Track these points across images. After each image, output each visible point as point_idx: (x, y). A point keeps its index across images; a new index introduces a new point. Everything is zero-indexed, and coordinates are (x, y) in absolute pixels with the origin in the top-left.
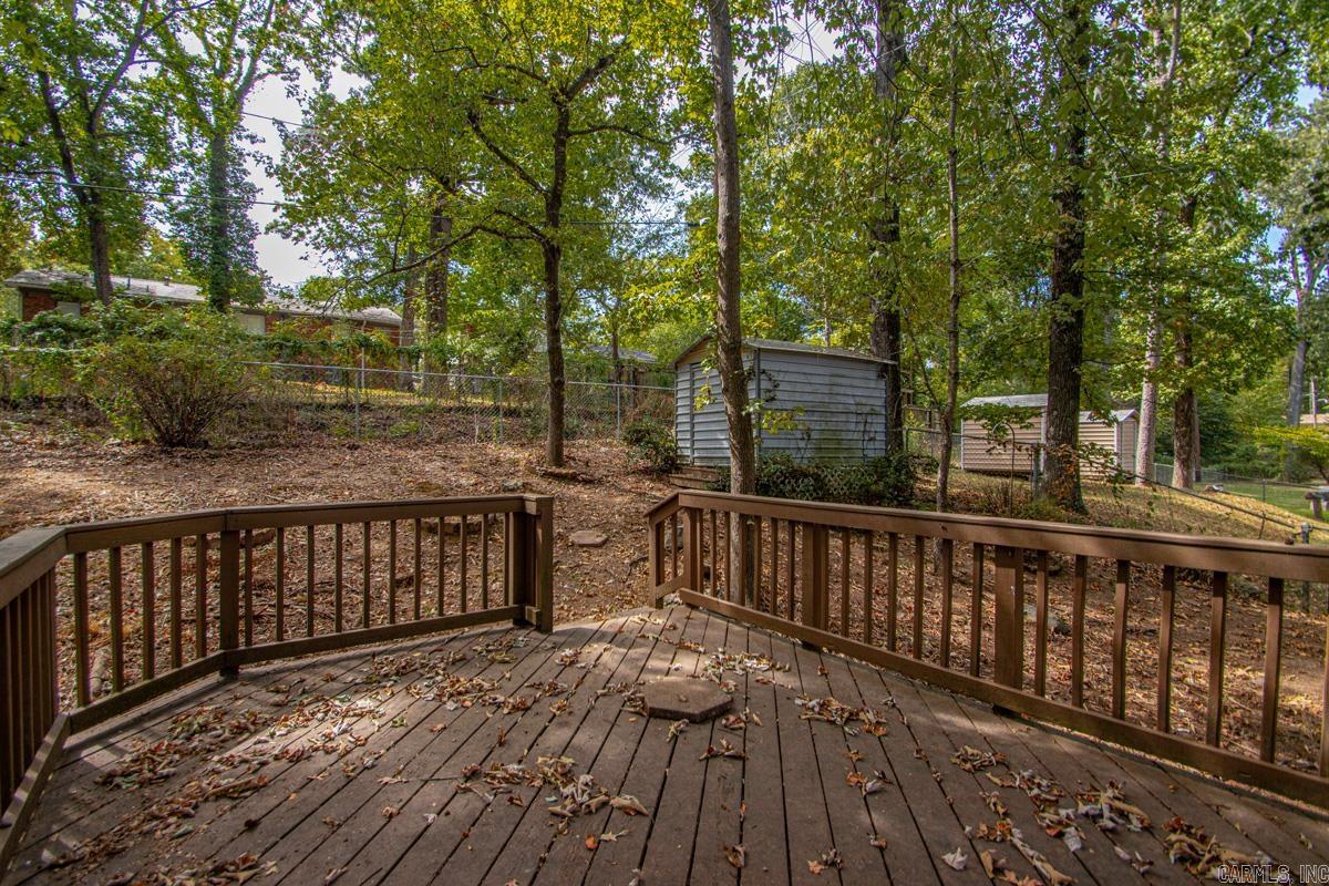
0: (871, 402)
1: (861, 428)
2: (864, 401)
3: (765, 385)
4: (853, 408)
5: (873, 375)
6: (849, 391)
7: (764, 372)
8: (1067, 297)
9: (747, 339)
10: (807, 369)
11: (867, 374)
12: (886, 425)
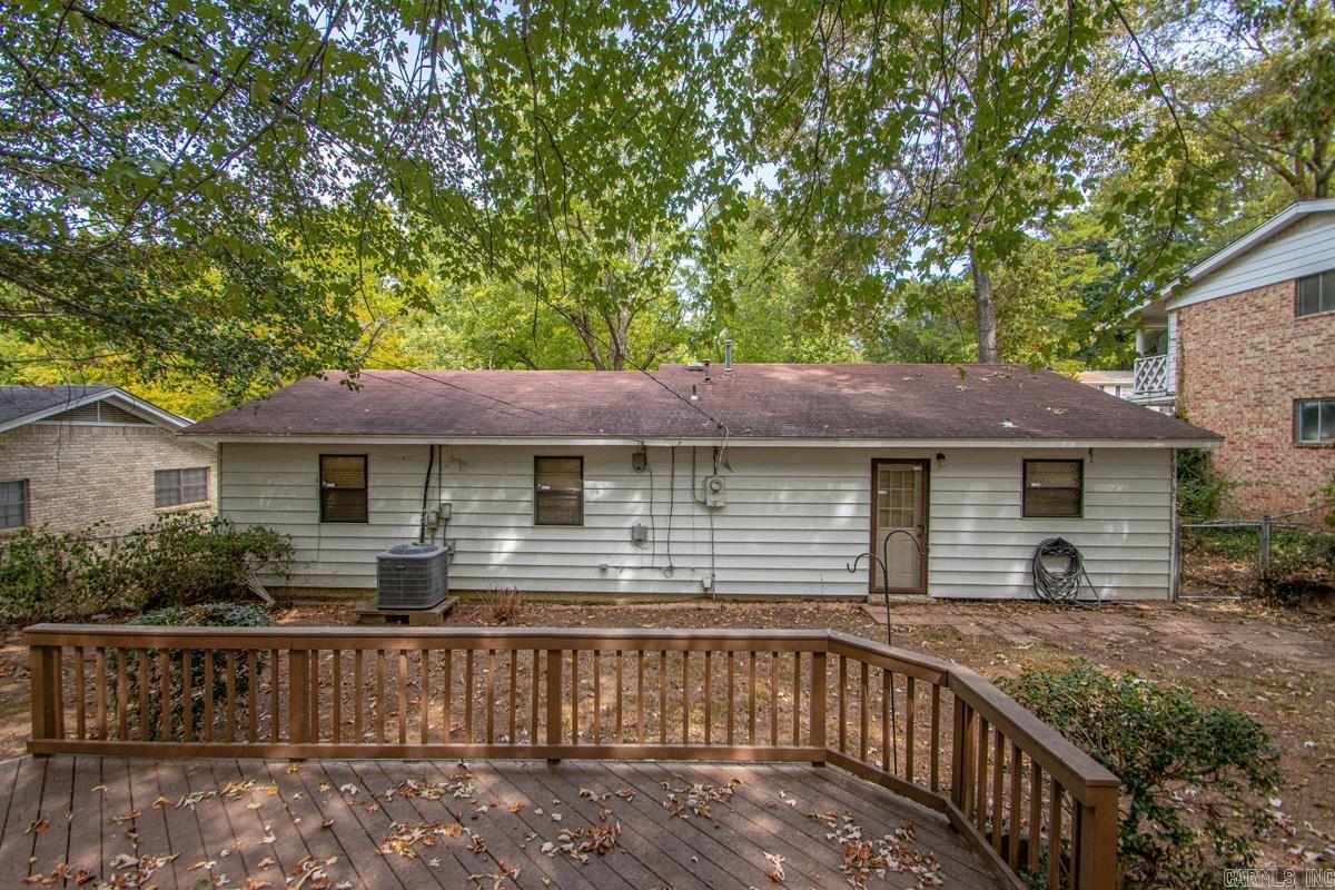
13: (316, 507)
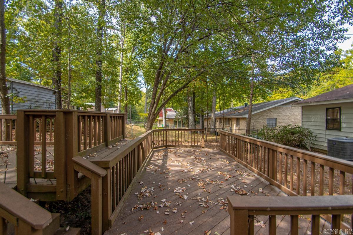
0: (51, 100)
1: (48, 106)
2: (49, 100)
3: (14, 92)
4: (45, 101)
5: (52, 93)
6: (44, 97)
7: (14, 88)
9: (8, 78)
10: (30, 89)
11: (50, 93)
12: (56, 106)
13: (325, 124)
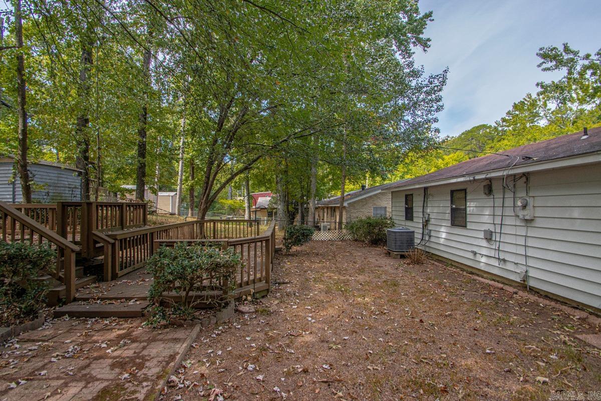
0: (75, 184)
1: (71, 192)
2: (72, 183)
4: (68, 186)
5: (76, 175)
6: (66, 180)
8: (140, 159)
12: (81, 192)
13: (405, 214)
